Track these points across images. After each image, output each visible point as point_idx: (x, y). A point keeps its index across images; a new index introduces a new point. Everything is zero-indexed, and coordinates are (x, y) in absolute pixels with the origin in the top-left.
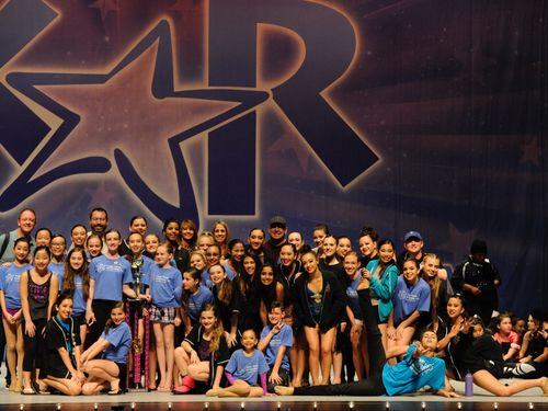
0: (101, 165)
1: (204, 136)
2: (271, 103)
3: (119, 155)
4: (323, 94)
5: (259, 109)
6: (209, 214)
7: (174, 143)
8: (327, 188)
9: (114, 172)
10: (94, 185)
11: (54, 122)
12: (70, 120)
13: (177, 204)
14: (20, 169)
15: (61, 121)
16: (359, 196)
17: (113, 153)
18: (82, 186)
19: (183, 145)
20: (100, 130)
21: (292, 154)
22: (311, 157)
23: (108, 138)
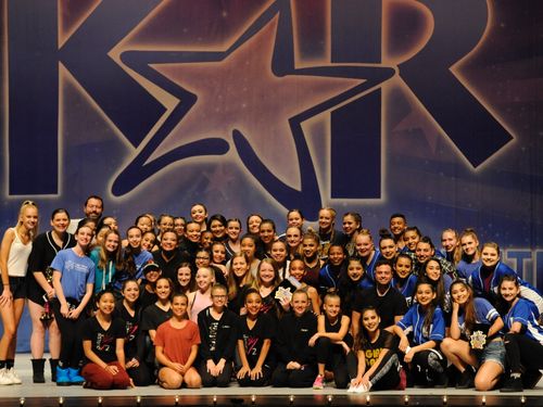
0: (219, 147)
1: (326, 115)
2: (397, 79)
3: (237, 135)
4: (453, 69)
5: (384, 86)
6: (332, 197)
7: (295, 124)
8: (458, 170)
9: (233, 154)
10: (211, 168)
11: (170, 102)
12: (187, 100)
13: (298, 187)
14: (136, 152)
16: (492, 177)
17: (231, 134)
18: (199, 169)
19: (305, 125)
20: (218, 110)
21: (419, 134)
22: (440, 137)
23: (225, 119)
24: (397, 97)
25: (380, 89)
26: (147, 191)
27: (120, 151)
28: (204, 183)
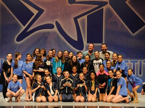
0: (51, 26)
1: (85, 17)
2: (108, 5)
3: (57, 23)
4: (127, 2)
5: (104, 8)
6: (87, 43)
7: (76, 19)
8: (128, 35)
9: (55, 29)
10: (49, 33)
11: (35, 12)
12: (41, 11)
13: (76, 40)
14: (24, 28)
15: (38, 12)
16: (139, 37)
17: (55, 22)
18: (45, 33)
19: (79, 20)
20: (51, 15)
21: (115, 23)
22: (122, 24)
23: (53, 17)
24: (109, 11)
25: (103, 8)
26: (28, 40)
27: (19, 28)
28: (46, 38)
